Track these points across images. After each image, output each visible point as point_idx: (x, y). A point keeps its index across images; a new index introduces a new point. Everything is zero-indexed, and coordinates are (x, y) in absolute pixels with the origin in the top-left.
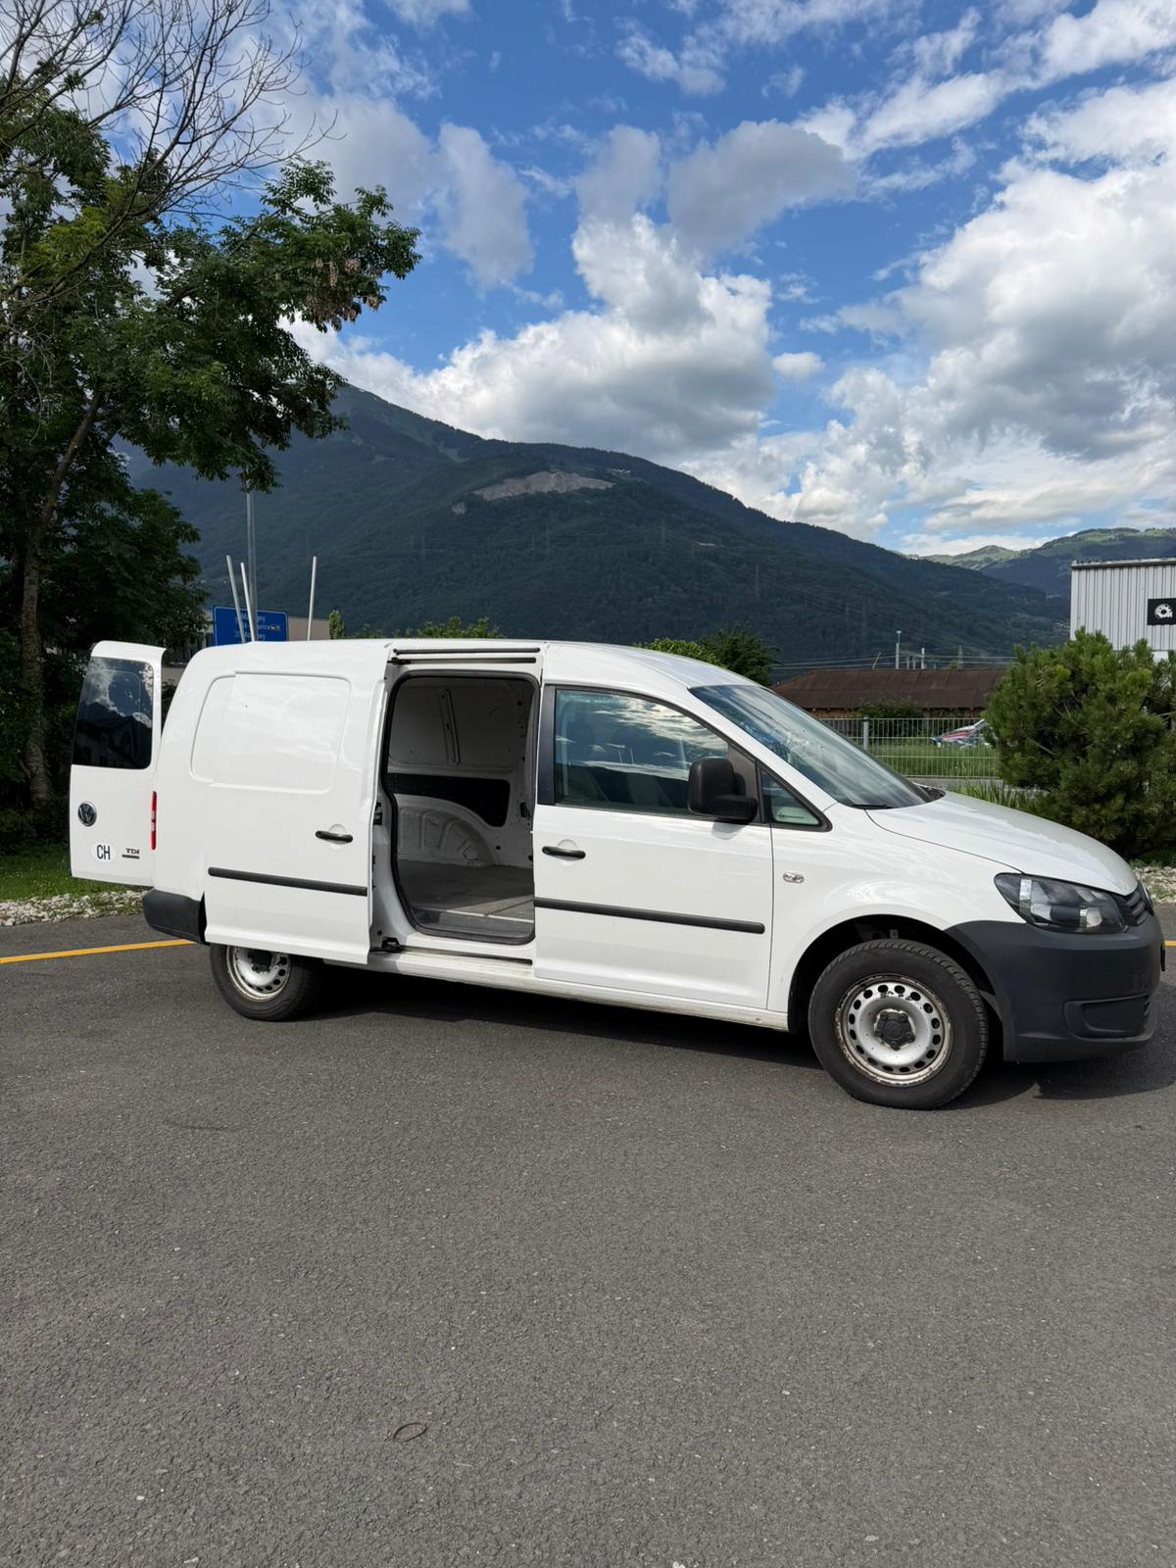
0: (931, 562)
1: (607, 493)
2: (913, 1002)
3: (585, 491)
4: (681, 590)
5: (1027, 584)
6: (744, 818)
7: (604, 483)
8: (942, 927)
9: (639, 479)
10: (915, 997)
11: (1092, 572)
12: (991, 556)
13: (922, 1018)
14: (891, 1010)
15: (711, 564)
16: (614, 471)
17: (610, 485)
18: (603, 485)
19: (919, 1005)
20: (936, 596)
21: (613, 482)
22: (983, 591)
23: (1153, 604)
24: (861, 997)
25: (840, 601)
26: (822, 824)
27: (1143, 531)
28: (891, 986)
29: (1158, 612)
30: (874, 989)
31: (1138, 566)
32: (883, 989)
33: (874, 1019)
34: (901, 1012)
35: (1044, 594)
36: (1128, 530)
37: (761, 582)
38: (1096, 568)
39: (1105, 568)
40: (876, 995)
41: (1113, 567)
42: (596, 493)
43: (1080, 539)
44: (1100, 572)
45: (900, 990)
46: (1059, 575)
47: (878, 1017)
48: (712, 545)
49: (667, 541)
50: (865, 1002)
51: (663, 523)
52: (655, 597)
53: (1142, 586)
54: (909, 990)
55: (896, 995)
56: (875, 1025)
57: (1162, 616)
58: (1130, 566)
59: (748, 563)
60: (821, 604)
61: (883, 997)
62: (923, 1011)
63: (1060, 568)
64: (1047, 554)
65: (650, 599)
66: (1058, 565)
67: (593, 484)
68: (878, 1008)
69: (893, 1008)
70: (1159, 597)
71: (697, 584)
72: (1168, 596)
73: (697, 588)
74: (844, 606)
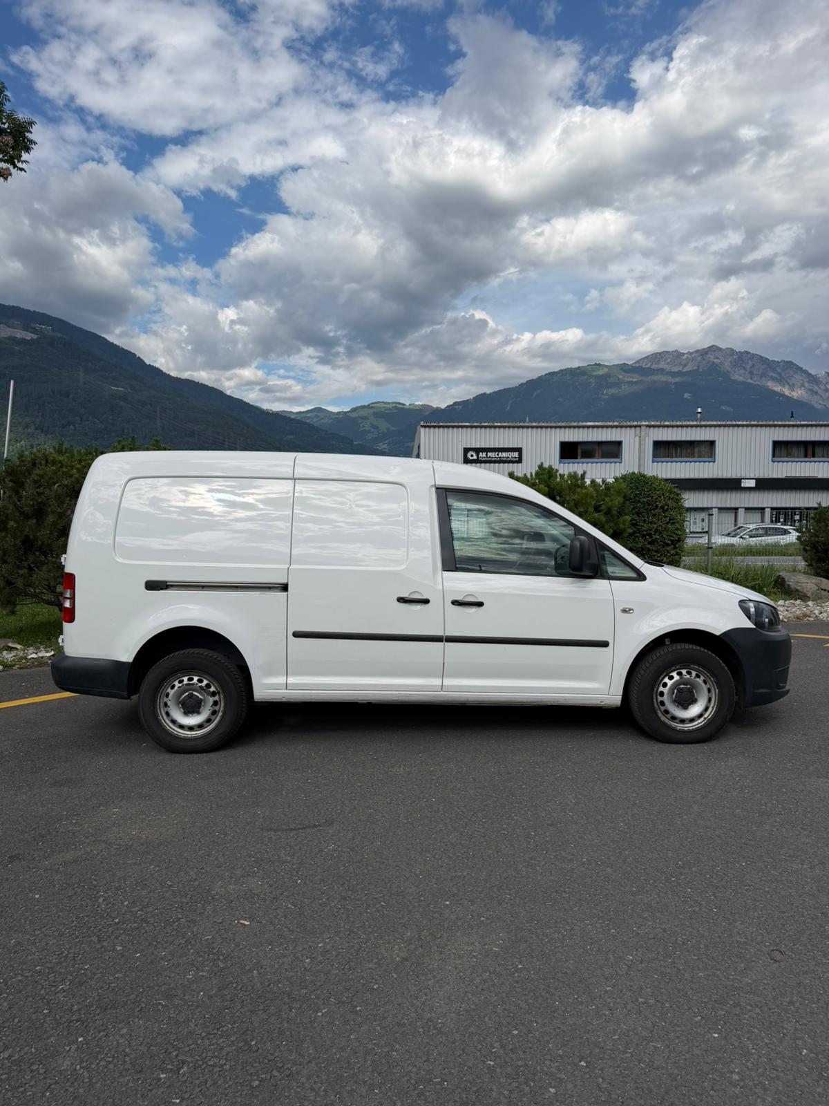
0: (281, 416)
1: (32, 342)
2: (698, 679)
3: (13, 339)
4: (97, 421)
5: (342, 434)
6: (591, 574)
7: (30, 334)
8: (718, 633)
9: (60, 335)
10: (698, 676)
11: (432, 429)
12: (318, 414)
13: (703, 688)
14: (682, 686)
15: (122, 403)
16: (38, 326)
17: (35, 337)
18: (29, 336)
19: (700, 681)
20: (285, 439)
21: (37, 334)
22: (315, 437)
23: (466, 450)
24: (666, 680)
25: (221, 438)
26: (641, 577)
27: (407, 404)
28: (684, 672)
29: (469, 455)
30: (674, 674)
31: (458, 427)
32: (679, 674)
33: (673, 693)
34: (689, 686)
35: (352, 441)
36: (399, 403)
37: (161, 419)
38: (434, 427)
39: (439, 427)
40: (676, 678)
41: (443, 427)
42: (22, 342)
43: (372, 407)
44: (437, 429)
45: (689, 673)
46: (361, 429)
47: (676, 691)
48: (122, 389)
49: (85, 384)
50: (670, 683)
51: (81, 370)
52: (77, 425)
53: (460, 439)
54: (694, 673)
55: (688, 676)
56: (674, 696)
57: (471, 458)
58: (453, 427)
59: (151, 405)
60: (207, 438)
61: (681, 678)
62: (703, 684)
63: (361, 425)
64: (354, 415)
65: (72, 427)
66: (360, 423)
67: (20, 334)
68: (676, 685)
69: (684, 685)
70: (469, 447)
71: (111, 417)
72: (474, 447)
73: (111, 421)
74: (224, 441)
